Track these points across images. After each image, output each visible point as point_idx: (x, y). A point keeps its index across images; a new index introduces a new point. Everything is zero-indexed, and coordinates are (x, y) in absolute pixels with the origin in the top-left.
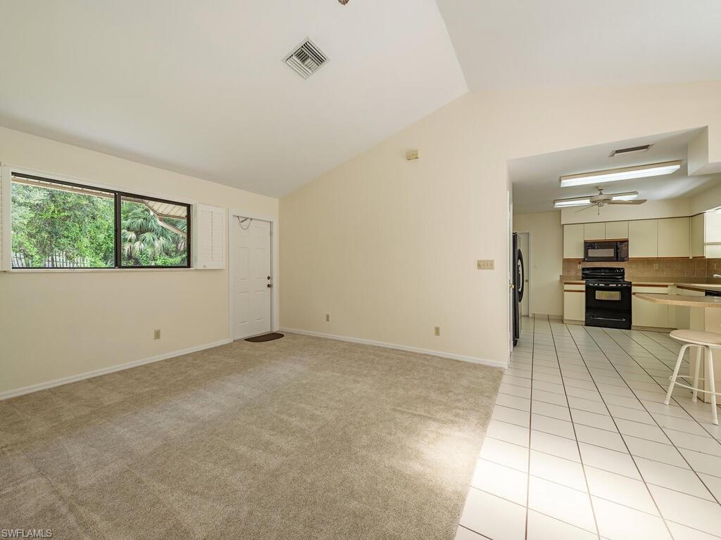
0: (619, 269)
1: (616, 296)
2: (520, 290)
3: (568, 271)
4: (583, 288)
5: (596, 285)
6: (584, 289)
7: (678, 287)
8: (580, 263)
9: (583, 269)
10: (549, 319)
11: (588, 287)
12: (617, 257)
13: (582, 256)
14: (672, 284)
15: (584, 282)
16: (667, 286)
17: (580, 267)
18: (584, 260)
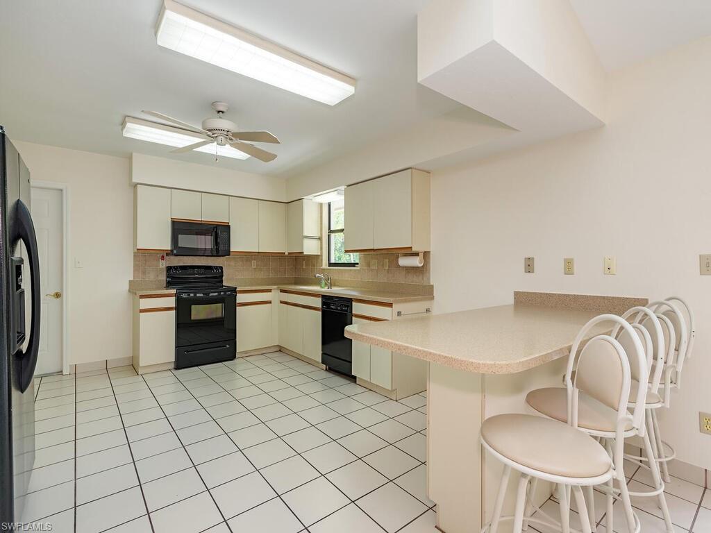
0: (216, 268)
1: (216, 311)
2: (24, 347)
3: (144, 273)
4: (171, 302)
5: (192, 295)
6: (173, 305)
7: (282, 291)
8: (163, 258)
9: (169, 268)
10: (107, 369)
11: (179, 301)
12: (217, 250)
13: (167, 246)
14: (275, 287)
15: (174, 291)
16: (270, 291)
17: (163, 265)
18: (169, 253)
